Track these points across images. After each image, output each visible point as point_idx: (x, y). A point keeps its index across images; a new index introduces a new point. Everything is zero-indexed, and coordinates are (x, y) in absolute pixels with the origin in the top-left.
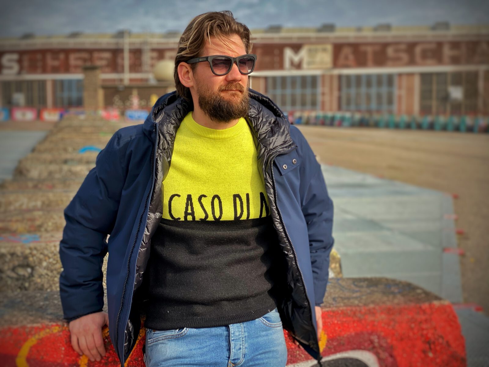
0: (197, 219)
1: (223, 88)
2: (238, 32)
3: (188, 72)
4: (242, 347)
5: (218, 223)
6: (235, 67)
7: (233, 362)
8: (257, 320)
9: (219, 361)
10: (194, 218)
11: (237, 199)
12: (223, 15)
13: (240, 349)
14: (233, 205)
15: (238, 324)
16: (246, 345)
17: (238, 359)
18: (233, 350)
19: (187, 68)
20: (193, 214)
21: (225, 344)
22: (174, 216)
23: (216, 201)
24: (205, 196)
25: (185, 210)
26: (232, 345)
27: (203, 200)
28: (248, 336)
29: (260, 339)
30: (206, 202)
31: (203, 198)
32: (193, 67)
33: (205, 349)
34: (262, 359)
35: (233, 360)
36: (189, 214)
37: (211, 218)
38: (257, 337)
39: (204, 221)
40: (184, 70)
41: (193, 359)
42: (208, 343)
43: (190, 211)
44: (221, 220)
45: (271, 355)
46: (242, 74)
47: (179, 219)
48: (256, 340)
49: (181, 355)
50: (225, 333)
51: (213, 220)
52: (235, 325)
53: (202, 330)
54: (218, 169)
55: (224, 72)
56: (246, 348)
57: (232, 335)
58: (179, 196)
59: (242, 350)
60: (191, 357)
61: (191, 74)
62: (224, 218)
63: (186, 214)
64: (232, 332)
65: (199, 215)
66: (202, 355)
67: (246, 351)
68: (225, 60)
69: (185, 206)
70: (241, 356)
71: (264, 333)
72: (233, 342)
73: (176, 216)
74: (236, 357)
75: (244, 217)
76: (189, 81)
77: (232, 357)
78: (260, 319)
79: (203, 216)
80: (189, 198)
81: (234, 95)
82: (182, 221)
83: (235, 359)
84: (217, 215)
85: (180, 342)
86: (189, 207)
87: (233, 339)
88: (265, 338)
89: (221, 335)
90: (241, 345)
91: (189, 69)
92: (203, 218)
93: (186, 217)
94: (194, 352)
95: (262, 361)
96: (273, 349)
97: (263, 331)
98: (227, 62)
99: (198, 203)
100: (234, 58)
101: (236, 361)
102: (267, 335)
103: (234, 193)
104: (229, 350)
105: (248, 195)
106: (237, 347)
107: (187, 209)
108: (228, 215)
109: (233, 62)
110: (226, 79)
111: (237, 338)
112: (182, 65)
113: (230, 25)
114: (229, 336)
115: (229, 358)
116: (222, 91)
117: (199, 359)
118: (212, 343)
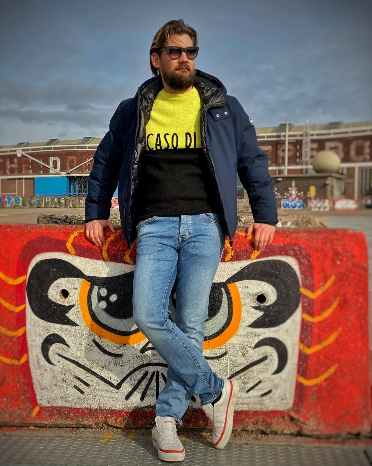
0: (163, 148)
1: (177, 68)
2: (187, 32)
3: (157, 59)
4: (188, 229)
5: (175, 150)
6: (184, 54)
7: (182, 237)
8: (200, 215)
9: (173, 235)
10: (161, 147)
11: (188, 136)
12: (178, 22)
13: (187, 230)
14: (185, 139)
15: (187, 216)
16: (191, 228)
17: (185, 235)
18: (182, 229)
19: (156, 56)
20: (160, 145)
21: (177, 226)
22: (150, 147)
23: (175, 137)
24: (168, 134)
25: (155, 143)
26: (182, 227)
27: (167, 137)
28: (193, 224)
29: (201, 227)
30: (169, 138)
31: (167, 135)
32: (160, 54)
33: (165, 229)
34: (202, 239)
35: (182, 235)
36: (158, 145)
37: (171, 147)
38: (200, 225)
39: (167, 149)
40: (155, 57)
41: (158, 234)
42: (168, 226)
43: (158, 143)
44: (178, 148)
45: (208, 238)
46: (189, 58)
47: (153, 149)
48: (198, 227)
49: (151, 232)
50: (179, 220)
51: (173, 148)
52: (185, 216)
53: (165, 218)
54: (177, 118)
55: (177, 57)
56: (191, 230)
57: (182, 221)
58: (152, 135)
59: (188, 231)
60: (157, 233)
61: (158, 60)
62: (179, 147)
63: (157, 145)
64: (182, 219)
65: (164, 145)
66: (163, 232)
67: (191, 232)
68: (178, 50)
69: (156, 140)
70: (187, 234)
71: (206, 224)
72: (182, 225)
73: (151, 148)
74: (184, 234)
75: (192, 146)
76: (158, 64)
77: (181, 234)
78: (203, 215)
79: (166, 146)
80: (159, 135)
81: (184, 72)
82: (155, 150)
83: (183, 235)
84: (175, 145)
85: (152, 225)
86: (158, 141)
87: (182, 223)
88: (206, 227)
89: (176, 221)
90: (187, 227)
91: (158, 57)
92: (166, 147)
93: (156, 147)
94: (159, 230)
95: (201, 240)
96: (209, 234)
97: (204, 222)
98: (179, 51)
99: (164, 138)
100: (183, 48)
101: (184, 236)
102: (207, 226)
103: (186, 132)
104: (180, 230)
105: (195, 133)
106: (185, 228)
107: (157, 142)
108: (182, 145)
109: (182, 50)
110: (179, 62)
111: (185, 223)
112: (154, 55)
113: (181, 27)
114: (180, 222)
115: (179, 234)
116: (177, 70)
117: (161, 233)
118: (171, 226)
